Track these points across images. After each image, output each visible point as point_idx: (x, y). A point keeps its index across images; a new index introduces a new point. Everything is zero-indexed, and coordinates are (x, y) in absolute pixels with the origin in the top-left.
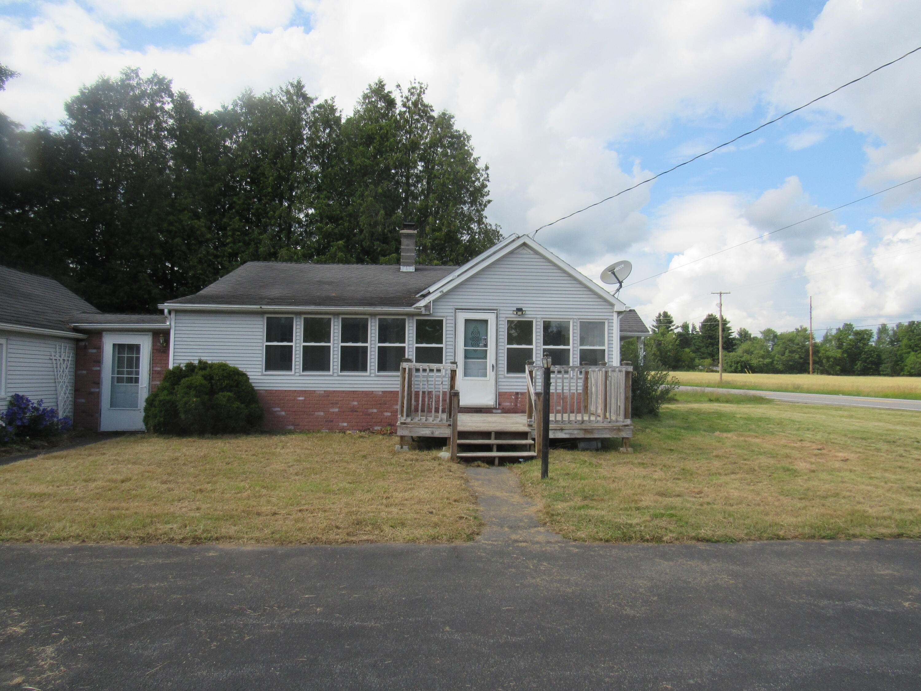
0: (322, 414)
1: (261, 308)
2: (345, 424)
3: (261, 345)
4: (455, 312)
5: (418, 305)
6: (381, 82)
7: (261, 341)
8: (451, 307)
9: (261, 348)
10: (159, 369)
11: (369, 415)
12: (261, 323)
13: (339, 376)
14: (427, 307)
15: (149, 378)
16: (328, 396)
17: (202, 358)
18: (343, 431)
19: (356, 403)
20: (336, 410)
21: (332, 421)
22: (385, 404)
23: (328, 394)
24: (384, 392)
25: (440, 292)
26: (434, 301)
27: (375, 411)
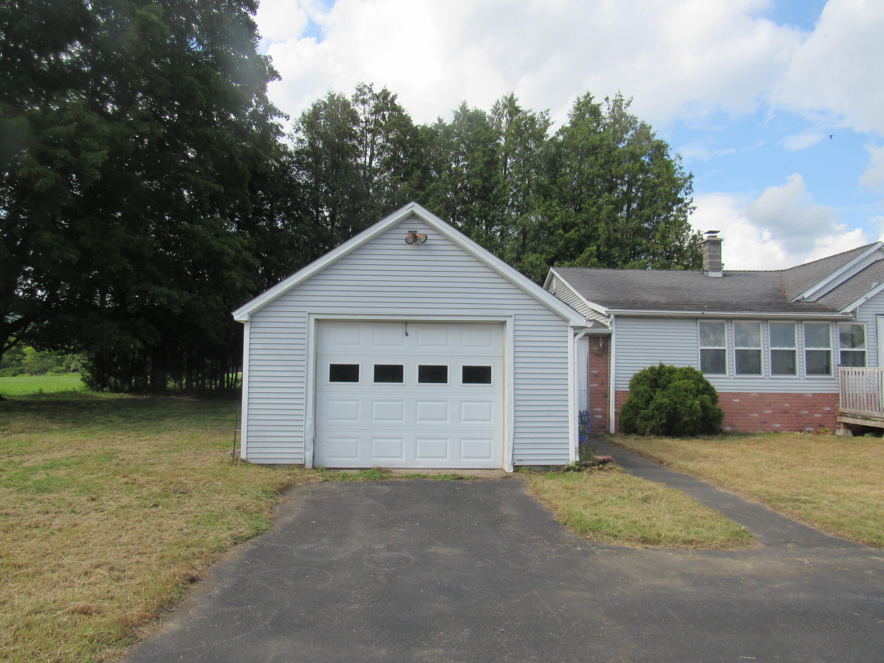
0: (756, 415)
1: (703, 313)
2: (778, 425)
3: (696, 349)
4: (876, 318)
5: (845, 311)
6: (588, 94)
7: (695, 345)
8: (872, 313)
9: (696, 352)
10: (596, 372)
11: (800, 416)
12: (695, 328)
13: (771, 379)
14: (854, 312)
15: (587, 381)
16: (762, 398)
17: (663, 362)
18: (776, 432)
19: (787, 405)
20: (770, 412)
21: (766, 422)
22: (815, 406)
23: (761, 396)
24: (815, 394)
25: (865, 298)
26: (860, 307)
27: (806, 412)
